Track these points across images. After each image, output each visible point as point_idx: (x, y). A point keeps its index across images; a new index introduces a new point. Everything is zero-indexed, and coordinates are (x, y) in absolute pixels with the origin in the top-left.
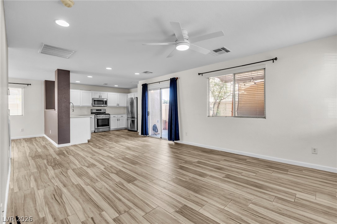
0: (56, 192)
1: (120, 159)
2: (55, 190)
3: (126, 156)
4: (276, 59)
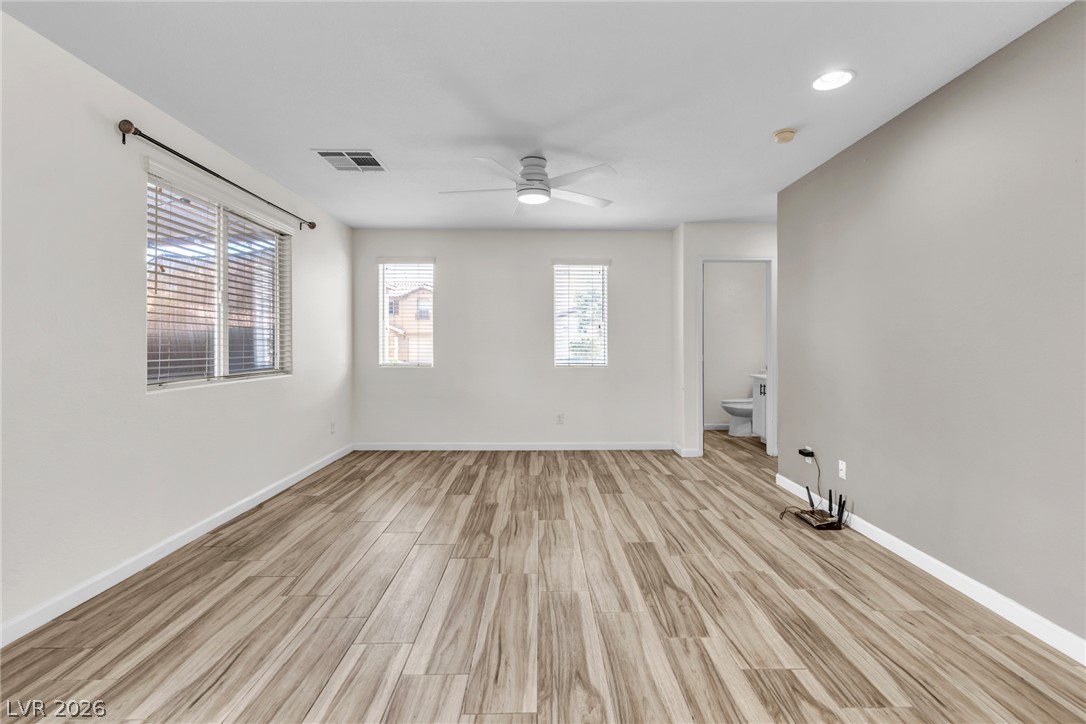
4: (312, 226)
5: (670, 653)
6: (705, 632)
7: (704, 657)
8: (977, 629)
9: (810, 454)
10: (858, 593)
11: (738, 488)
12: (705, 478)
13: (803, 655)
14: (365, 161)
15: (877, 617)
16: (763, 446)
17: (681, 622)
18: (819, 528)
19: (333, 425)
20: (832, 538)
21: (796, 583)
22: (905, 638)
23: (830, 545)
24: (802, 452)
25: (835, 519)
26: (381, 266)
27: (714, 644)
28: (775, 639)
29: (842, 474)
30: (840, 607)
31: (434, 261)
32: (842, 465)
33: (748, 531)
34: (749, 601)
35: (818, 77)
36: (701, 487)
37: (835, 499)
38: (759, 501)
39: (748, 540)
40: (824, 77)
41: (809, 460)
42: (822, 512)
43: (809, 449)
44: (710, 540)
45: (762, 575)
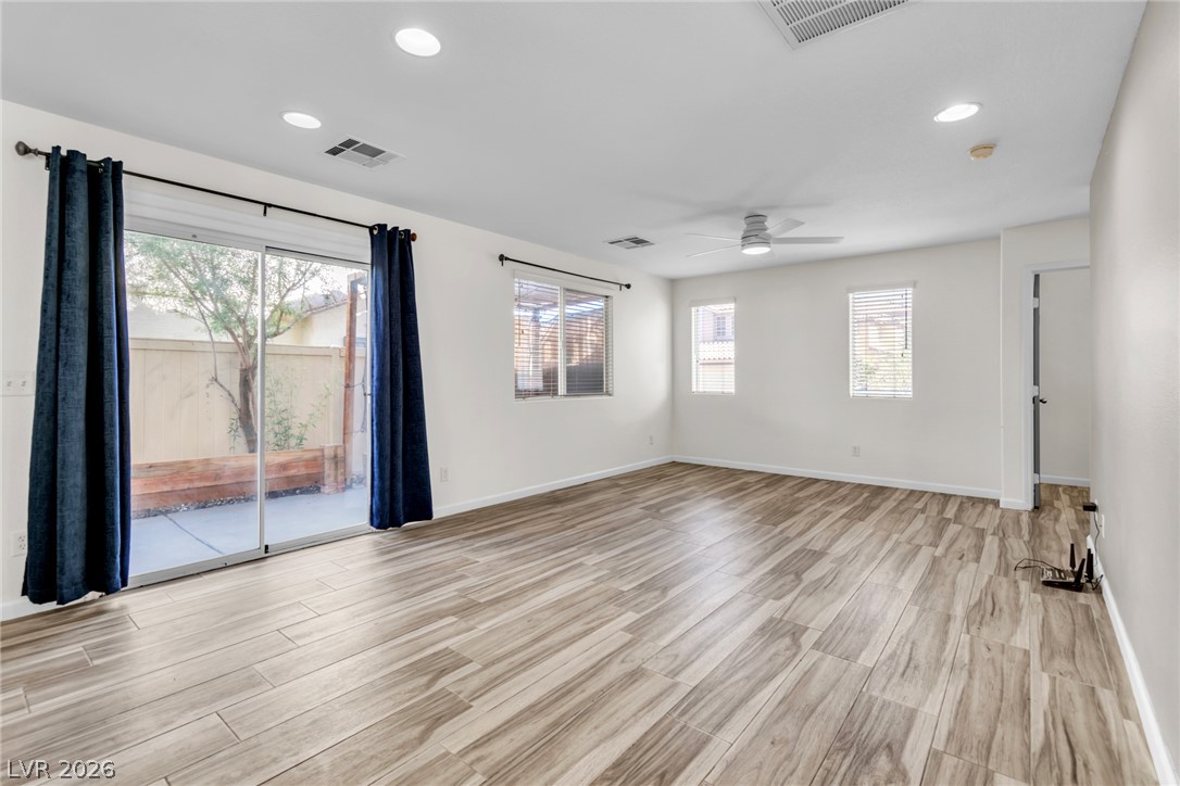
0: (983, 617)
2: (981, 623)
4: (628, 286)
14: (638, 242)
19: (651, 438)
26: (693, 309)
31: (735, 300)
35: (944, 110)
40: (948, 110)
43: (1096, 503)
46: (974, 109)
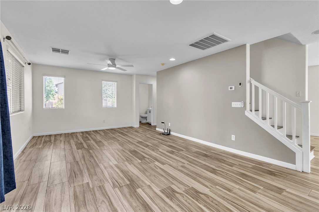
1: (148, 158)
3: (140, 161)
5: (155, 152)
6: (159, 149)
7: (160, 151)
8: (190, 142)
9: (164, 123)
10: (176, 141)
11: (150, 131)
12: (142, 131)
13: (172, 149)
15: (179, 143)
16: (151, 124)
17: (154, 149)
18: (167, 135)
20: (169, 136)
21: (167, 142)
22: (183, 145)
23: (169, 137)
24: (162, 123)
25: (169, 133)
27: (160, 150)
28: (168, 148)
29: (170, 125)
30: (174, 143)
32: (170, 124)
33: (156, 137)
34: (162, 145)
35: (171, 59)
36: (143, 132)
37: (169, 130)
38: (155, 133)
39: (157, 138)
41: (163, 124)
42: (166, 133)
43: (163, 122)
44: (150, 139)
45: (162, 142)
46: (175, 59)
